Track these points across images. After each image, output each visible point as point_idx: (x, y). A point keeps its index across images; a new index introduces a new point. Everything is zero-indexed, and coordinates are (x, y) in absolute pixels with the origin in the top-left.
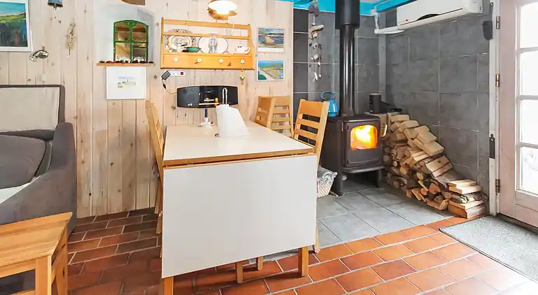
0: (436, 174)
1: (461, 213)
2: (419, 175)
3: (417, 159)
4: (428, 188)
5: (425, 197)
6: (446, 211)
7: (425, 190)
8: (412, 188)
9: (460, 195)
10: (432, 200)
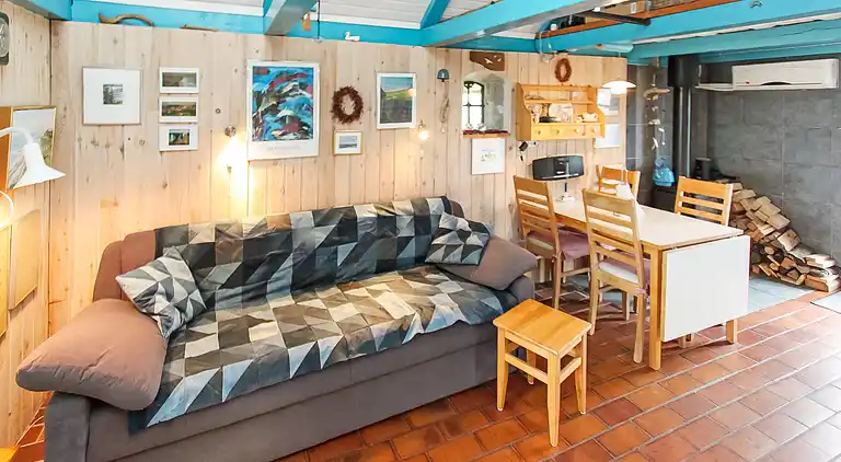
0: (788, 248)
1: (822, 287)
2: (769, 250)
3: (765, 232)
4: (780, 263)
5: (775, 272)
6: (803, 285)
7: (775, 265)
8: (759, 263)
9: (820, 269)
10: (785, 275)
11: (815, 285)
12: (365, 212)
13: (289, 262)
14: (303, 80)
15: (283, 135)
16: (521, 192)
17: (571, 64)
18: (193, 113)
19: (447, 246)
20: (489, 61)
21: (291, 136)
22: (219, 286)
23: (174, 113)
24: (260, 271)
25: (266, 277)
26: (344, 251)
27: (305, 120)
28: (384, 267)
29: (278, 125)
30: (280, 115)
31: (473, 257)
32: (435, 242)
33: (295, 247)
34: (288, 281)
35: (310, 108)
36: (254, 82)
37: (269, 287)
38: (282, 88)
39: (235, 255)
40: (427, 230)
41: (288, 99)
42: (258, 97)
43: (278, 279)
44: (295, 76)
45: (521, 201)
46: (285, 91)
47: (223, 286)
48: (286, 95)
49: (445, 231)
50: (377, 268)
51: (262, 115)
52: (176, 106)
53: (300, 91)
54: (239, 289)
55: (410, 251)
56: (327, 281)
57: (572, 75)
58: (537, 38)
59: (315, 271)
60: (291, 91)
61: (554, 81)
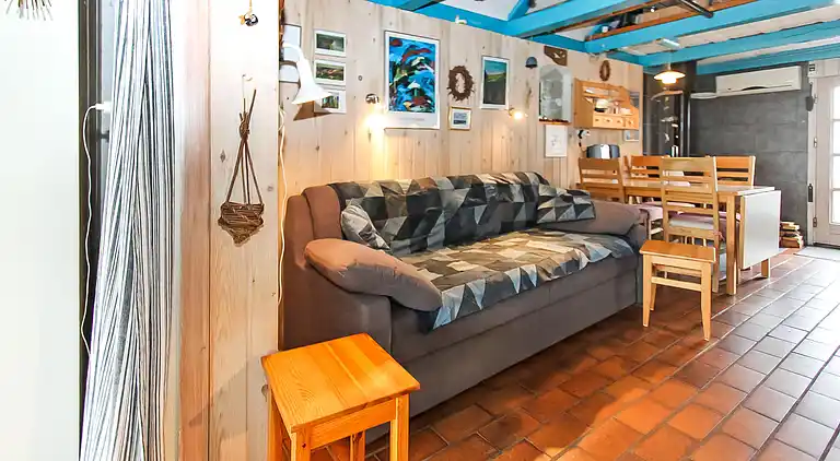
1: (795, 245)
11: (789, 244)
12: (487, 179)
13: (441, 219)
14: (427, 56)
15: (411, 106)
16: (584, 172)
17: (611, 67)
18: (341, 78)
19: (556, 208)
20: (557, 56)
21: (417, 108)
22: (392, 238)
23: (326, 76)
24: (422, 225)
25: (427, 231)
26: (479, 211)
27: (429, 94)
28: (507, 229)
29: (407, 97)
30: (410, 87)
31: (587, 214)
32: (540, 207)
33: (444, 205)
34: (441, 236)
35: (433, 83)
36: (390, 52)
37: (429, 242)
38: (411, 61)
39: (401, 209)
40: (532, 199)
41: (416, 72)
42: (394, 67)
43: (435, 234)
44: (421, 51)
45: (585, 180)
46: (414, 64)
47: (396, 238)
48: (415, 68)
49: (547, 198)
50: (502, 229)
51: (397, 85)
52: (329, 69)
53: (426, 66)
54: (407, 242)
55: (522, 216)
56: (470, 239)
57: (611, 76)
58: (586, 40)
59: (460, 228)
60: (418, 64)
61: (599, 81)
